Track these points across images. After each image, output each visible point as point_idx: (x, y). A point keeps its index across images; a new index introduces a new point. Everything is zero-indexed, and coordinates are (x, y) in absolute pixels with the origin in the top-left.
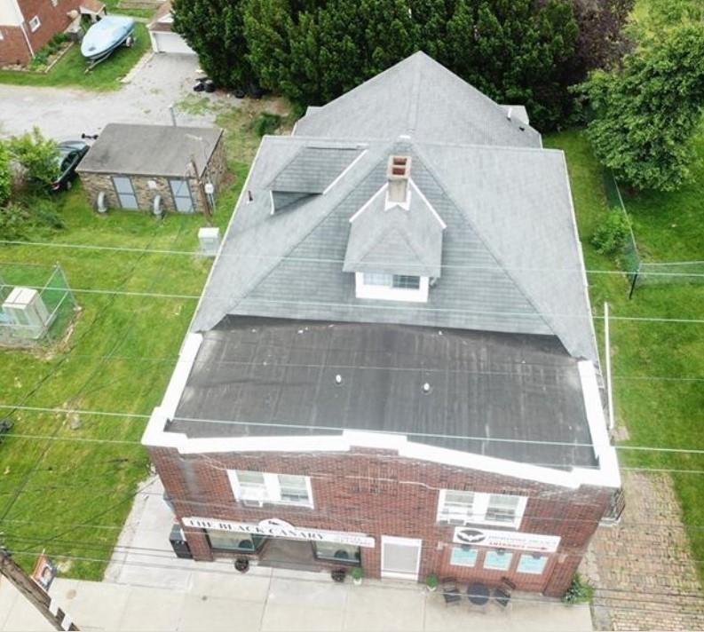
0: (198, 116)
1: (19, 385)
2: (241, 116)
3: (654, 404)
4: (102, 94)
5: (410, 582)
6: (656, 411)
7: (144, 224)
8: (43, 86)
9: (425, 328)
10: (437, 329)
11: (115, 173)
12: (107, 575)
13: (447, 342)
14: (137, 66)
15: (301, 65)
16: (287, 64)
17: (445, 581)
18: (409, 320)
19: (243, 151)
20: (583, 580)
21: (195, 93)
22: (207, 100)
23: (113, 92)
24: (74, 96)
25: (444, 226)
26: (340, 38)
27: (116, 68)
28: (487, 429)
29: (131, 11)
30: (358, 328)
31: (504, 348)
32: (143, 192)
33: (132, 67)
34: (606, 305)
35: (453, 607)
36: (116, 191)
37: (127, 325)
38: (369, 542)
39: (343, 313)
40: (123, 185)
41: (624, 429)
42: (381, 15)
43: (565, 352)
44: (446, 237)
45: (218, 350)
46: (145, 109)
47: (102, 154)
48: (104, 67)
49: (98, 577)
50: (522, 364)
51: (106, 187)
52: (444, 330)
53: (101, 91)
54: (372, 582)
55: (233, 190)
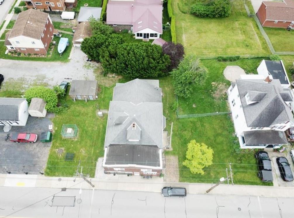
0: (89, 70)
1: (72, 146)
2: (99, 69)
3: (177, 143)
4: (65, 63)
5: (138, 176)
6: (177, 145)
7: (84, 103)
8: (51, 61)
9: (138, 145)
10: (140, 145)
12: (95, 177)
13: (142, 147)
14: (71, 52)
15: (113, 69)
16: (110, 68)
17: (143, 175)
18: (136, 144)
19: (101, 81)
20: (163, 174)
21: (87, 62)
22: (90, 64)
23: (68, 63)
24: (59, 65)
25: (141, 130)
26: (121, 64)
27: (67, 54)
28: (147, 161)
29: (65, 29)
30: (129, 145)
31: (150, 147)
32: (83, 97)
33: (70, 53)
34: (172, 123)
35: (144, 179)
36: (77, 97)
37: (88, 132)
38: (132, 173)
39: (127, 143)
41: (172, 148)
43: (158, 148)
44: (141, 132)
45: (110, 150)
46: (77, 68)
47: (73, 90)
48: (64, 54)
49: (94, 177)
50: (152, 150)
53: (65, 62)
54: (133, 176)
55: (101, 93)
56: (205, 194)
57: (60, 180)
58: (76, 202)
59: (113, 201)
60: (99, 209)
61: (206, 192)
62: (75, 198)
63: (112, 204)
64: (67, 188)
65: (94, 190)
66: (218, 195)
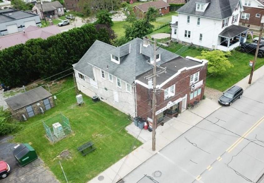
1: (76, 141)
11: (26, 106)
21: (5, 92)
22: (11, 92)
32: (36, 108)
36: (27, 112)
40: (29, 109)
42: (69, 42)
43: (182, 58)
47: (16, 105)
51: (24, 112)
52: (167, 62)
54: (181, 114)
56: (250, 85)
57: (101, 178)
58: (154, 178)
59: (192, 144)
60: (190, 160)
61: (249, 84)
62: (148, 177)
63: (196, 146)
64: (122, 178)
65: (158, 153)
66: (258, 80)
